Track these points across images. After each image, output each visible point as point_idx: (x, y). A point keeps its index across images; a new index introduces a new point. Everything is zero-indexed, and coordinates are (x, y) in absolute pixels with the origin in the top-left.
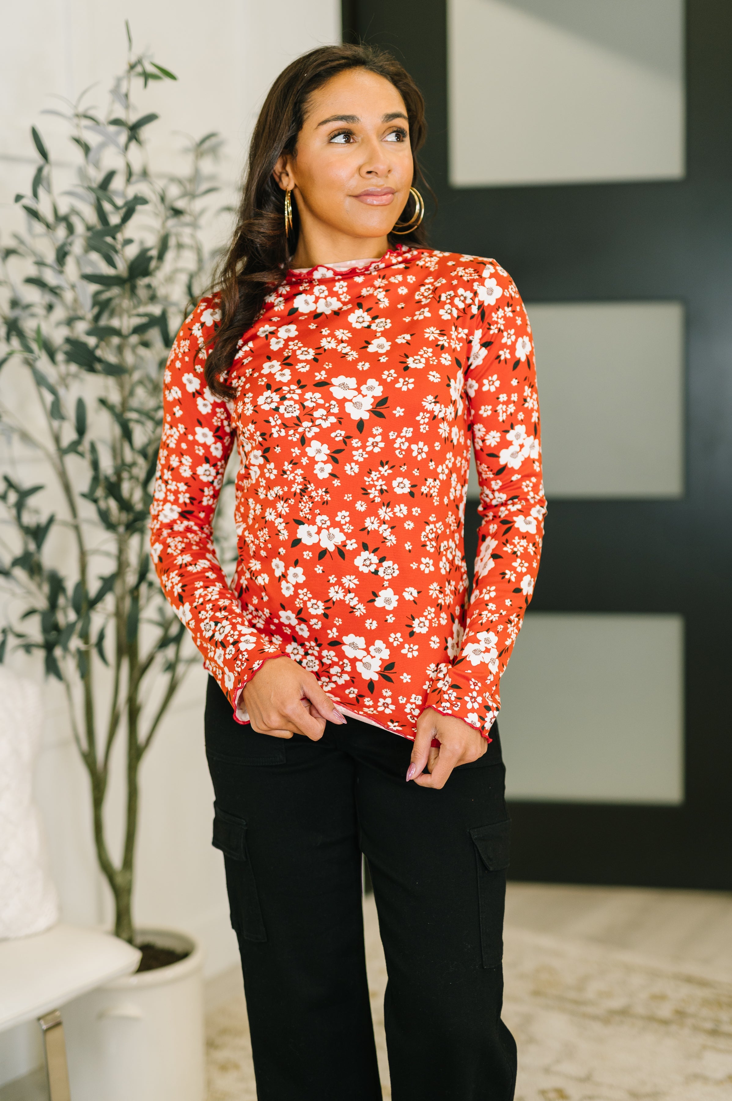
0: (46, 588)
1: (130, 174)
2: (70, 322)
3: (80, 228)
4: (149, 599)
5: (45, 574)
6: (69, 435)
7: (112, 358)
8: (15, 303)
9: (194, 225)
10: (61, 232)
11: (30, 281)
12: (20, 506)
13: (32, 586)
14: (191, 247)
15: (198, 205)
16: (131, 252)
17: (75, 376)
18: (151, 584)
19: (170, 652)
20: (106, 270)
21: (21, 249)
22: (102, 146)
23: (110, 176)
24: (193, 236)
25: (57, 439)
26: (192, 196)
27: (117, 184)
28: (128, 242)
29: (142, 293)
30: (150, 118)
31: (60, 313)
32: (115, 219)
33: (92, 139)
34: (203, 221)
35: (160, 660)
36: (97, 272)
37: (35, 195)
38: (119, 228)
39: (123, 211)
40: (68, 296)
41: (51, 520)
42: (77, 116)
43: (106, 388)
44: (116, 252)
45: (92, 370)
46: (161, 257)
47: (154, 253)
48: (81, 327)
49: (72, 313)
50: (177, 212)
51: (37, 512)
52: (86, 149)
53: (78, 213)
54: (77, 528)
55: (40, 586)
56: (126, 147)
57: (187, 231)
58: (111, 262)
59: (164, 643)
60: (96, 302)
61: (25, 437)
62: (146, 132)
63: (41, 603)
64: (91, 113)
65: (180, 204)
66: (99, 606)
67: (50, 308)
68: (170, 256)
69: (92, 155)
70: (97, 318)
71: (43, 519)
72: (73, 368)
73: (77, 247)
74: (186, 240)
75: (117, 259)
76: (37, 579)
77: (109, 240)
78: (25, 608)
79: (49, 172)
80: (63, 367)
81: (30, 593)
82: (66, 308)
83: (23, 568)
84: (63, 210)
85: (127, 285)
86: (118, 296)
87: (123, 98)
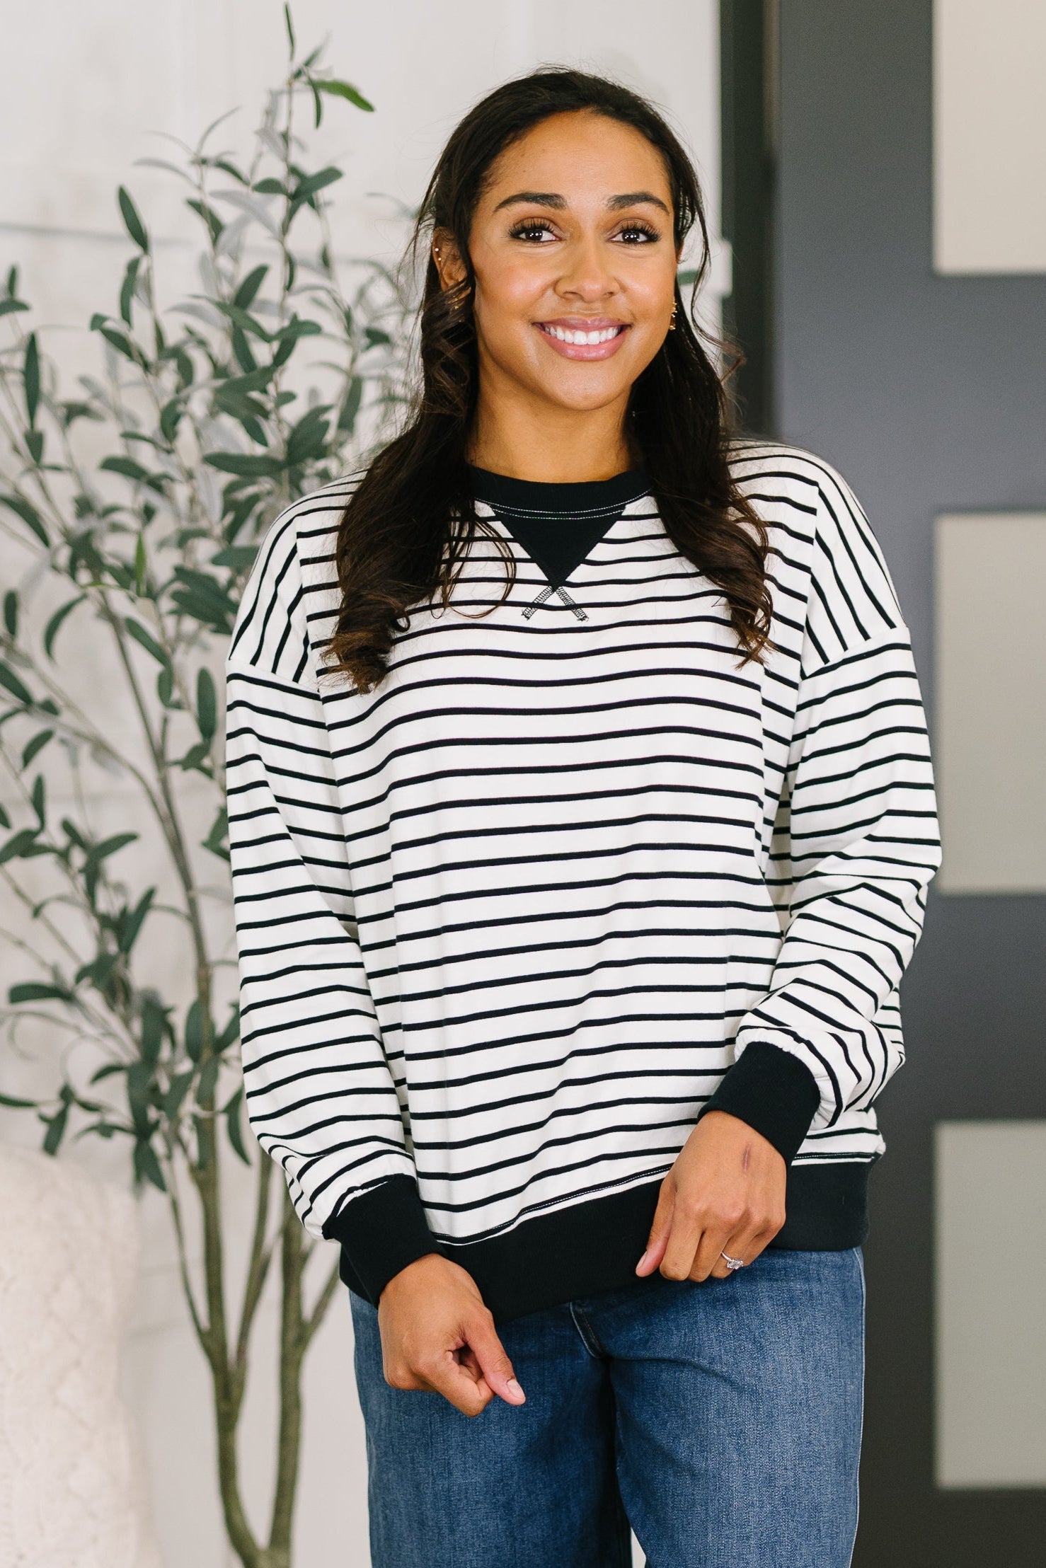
0: (137, 1026)
1: (292, 274)
2: (184, 539)
3: (202, 369)
5: (137, 1001)
8: (84, 506)
10: (169, 378)
11: (111, 465)
12: (93, 875)
13: (114, 1023)
16: (293, 413)
17: (193, 639)
20: (245, 446)
21: (96, 405)
22: (242, 223)
23: (258, 275)
27: (270, 289)
28: (288, 397)
30: (330, 175)
31: (164, 525)
32: (263, 356)
33: (227, 213)
36: (233, 451)
37: (126, 315)
38: (269, 372)
39: (276, 346)
40: (181, 492)
41: (148, 901)
42: (202, 162)
44: (266, 415)
45: (223, 626)
46: (348, 422)
47: (333, 417)
48: (204, 550)
49: (187, 524)
50: (380, 339)
51: (120, 888)
52: (216, 227)
53: (202, 343)
55: (126, 1022)
56: (285, 228)
58: (256, 434)
60: (230, 505)
61: (102, 750)
62: (327, 196)
63: (129, 1054)
65: (384, 325)
67: (148, 513)
68: (365, 419)
69: (224, 237)
70: (231, 532)
71: (133, 901)
72: (190, 624)
73: (198, 403)
75: (269, 428)
76: (120, 1008)
77: (255, 395)
78: (100, 1059)
79: (149, 270)
80: (170, 622)
81: (109, 1034)
82: (177, 514)
83: (95, 985)
84: (173, 336)
85: (285, 474)
86: (269, 493)
87: (280, 142)
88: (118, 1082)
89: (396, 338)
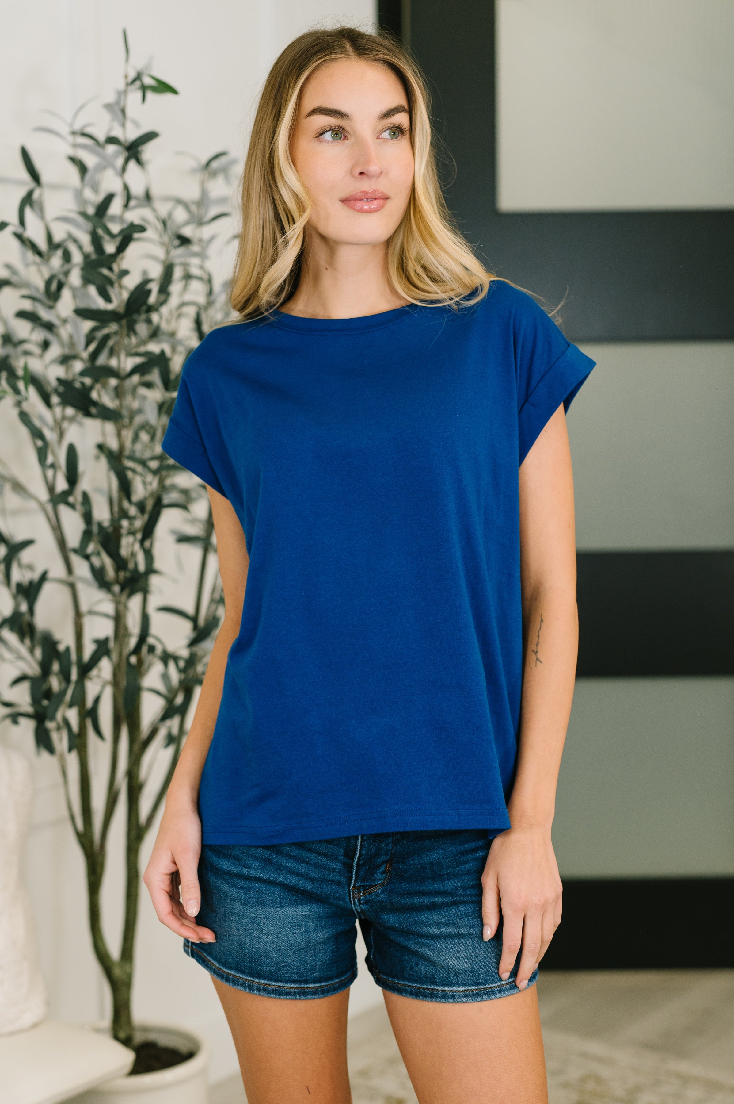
0: (38, 653)
1: (129, 197)
2: (65, 360)
3: (77, 258)
4: (150, 665)
5: (38, 636)
6: (61, 485)
7: (108, 401)
8: (7, 339)
9: (202, 255)
10: (56, 261)
11: (22, 314)
12: (8, 561)
13: (23, 650)
14: (200, 279)
15: (206, 232)
16: (131, 282)
17: (72, 419)
18: (152, 649)
19: (174, 723)
20: (101, 304)
21: (14, 279)
22: (100, 168)
23: (109, 198)
24: (202, 267)
25: (51, 489)
26: (200, 223)
27: (115, 207)
28: (125, 273)
29: (142, 329)
30: (150, 136)
31: (55, 351)
32: (110, 248)
33: (90, 160)
34: (212, 251)
35: (162, 733)
36: (93, 306)
37: (22, 222)
38: (114, 257)
39: (118, 239)
40: (64, 332)
41: (44, 577)
42: (74, 133)
43: (104, 434)
44: (111, 283)
45: (88, 414)
46: (164, 289)
47: (155, 286)
48: (78, 366)
49: (67, 351)
50: (184, 241)
51: (30, 567)
52: (83, 169)
53: (75, 241)
54: (72, 587)
55: (32, 651)
56: (124, 169)
57: (195, 261)
58: (105, 296)
59: (167, 715)
61: (18, 487)
62: (148, 151)
63: (33, 669)
64: (89, 130)
65: (187, 231)
66: (94, 672)
67: (46, 345)
68: (175, 288)
69: (88, 176)
70: (94, 356)
71: (36, 576)
72: (70, 411)
73: (75, 278)
74: (195, 271)
75: (113, 293)
76: (28, 641)
77: (105, 272)
78: (15, 673)
79: (41, 196)
80: (58, 410)
81: (20, 657)
82: (62, 344)
83: (12, 629)
84: (58, 236)
85: (124, 322)
86: (116, 333)
87: (120, 115)
88: (25, 687)
89: (195, 239)
